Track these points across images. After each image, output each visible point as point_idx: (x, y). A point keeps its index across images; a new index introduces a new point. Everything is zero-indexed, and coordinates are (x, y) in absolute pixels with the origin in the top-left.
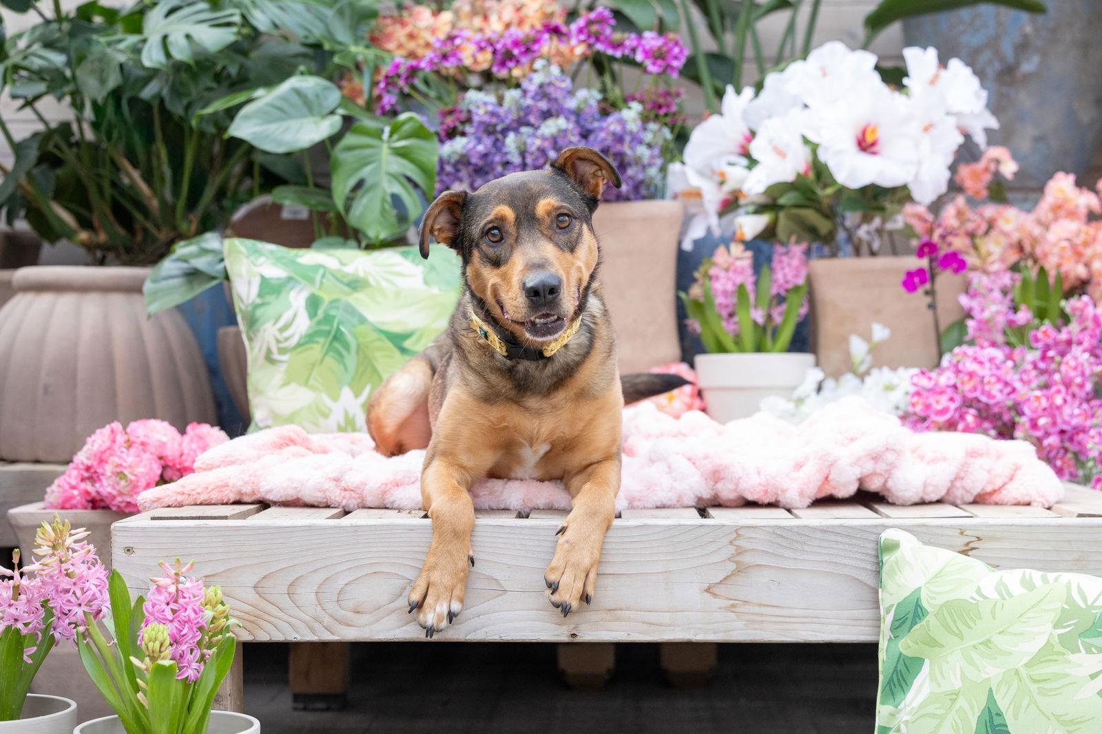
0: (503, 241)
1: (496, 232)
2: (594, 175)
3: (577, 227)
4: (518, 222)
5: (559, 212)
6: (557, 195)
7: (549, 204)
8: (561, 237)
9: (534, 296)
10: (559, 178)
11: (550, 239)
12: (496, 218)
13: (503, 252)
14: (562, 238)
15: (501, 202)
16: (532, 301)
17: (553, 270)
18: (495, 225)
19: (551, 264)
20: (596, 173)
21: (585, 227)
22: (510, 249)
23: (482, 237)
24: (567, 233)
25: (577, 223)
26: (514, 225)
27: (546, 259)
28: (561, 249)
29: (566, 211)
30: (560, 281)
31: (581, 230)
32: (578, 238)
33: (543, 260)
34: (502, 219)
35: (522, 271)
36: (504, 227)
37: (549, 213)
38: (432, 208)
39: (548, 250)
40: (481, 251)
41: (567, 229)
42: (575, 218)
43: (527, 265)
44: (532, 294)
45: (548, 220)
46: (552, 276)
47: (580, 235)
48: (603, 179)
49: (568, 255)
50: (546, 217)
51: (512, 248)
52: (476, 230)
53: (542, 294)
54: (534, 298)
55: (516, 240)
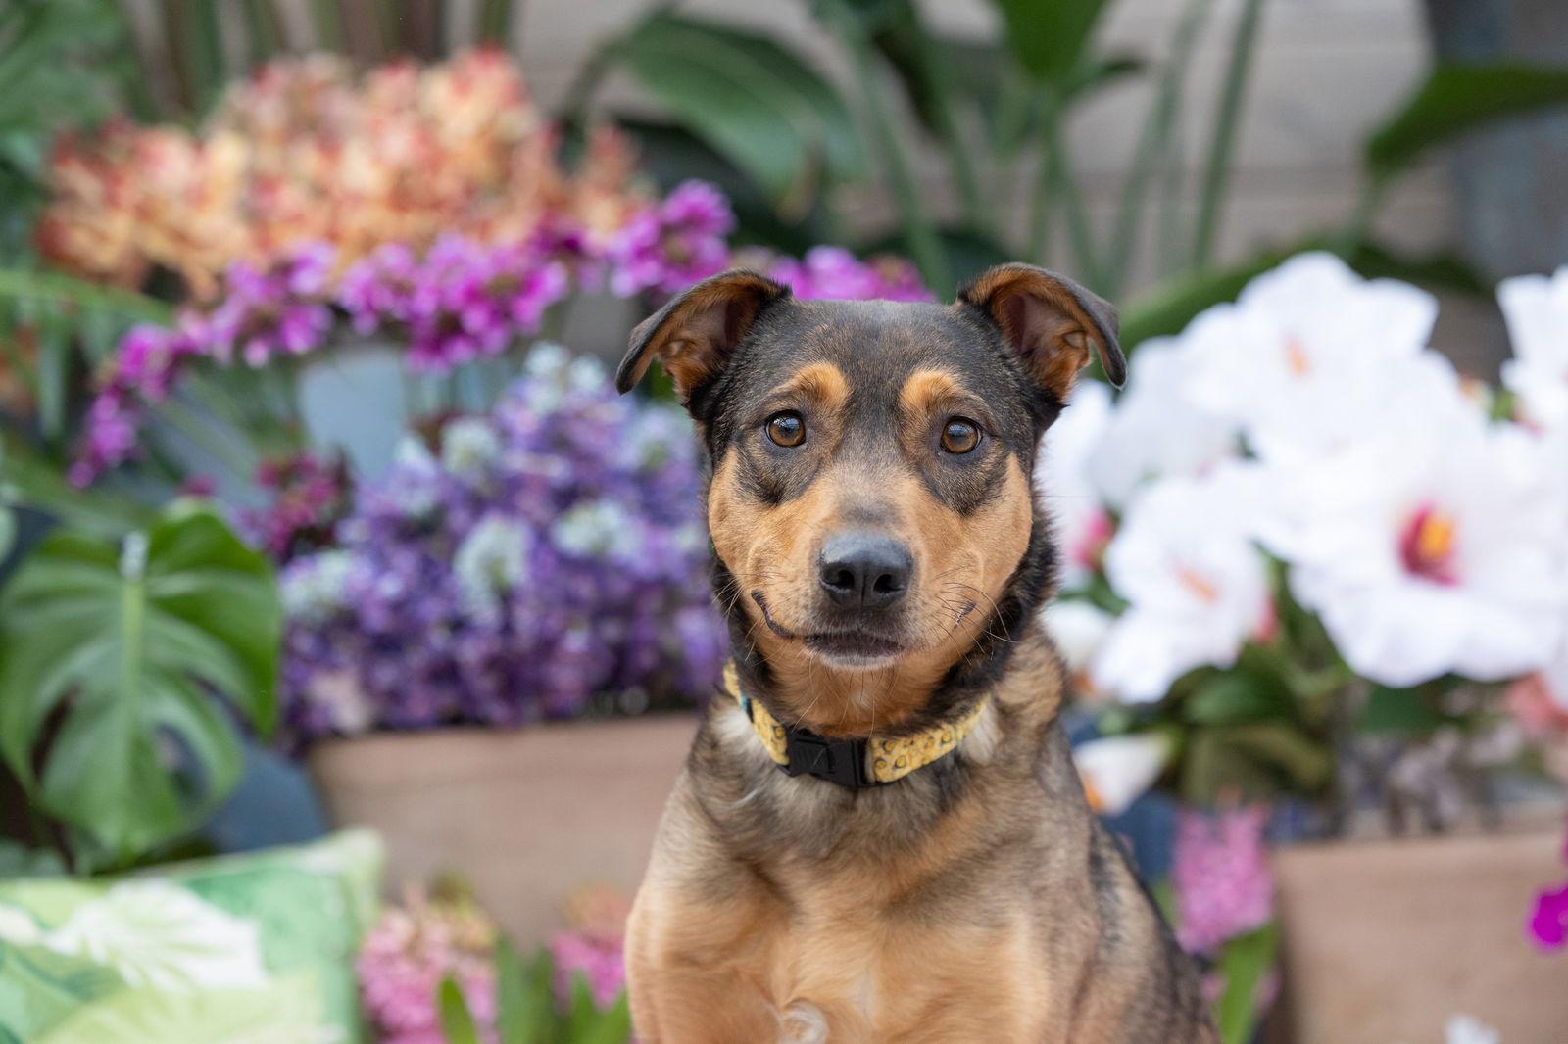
0: (803, 446)
1: (792, 422)
2: (1064, 341)
3: (992, 459)
4: (853, 410)
5: (955, 410)
6: (964, 370)
7: (937, 381)
8: (946, 470)
9: (840, 584)
10: (973, 328)
11: (919, 467)
12: (803, 388)
13: (796, 470)
14: (947, 474)
15: (825, 353)
16: (831, 594)
17: (899, 535)
18: (795, 406)
19: (898, 521)
20: (1069, 338)
21: (1012, 462)
22: (814, 466)
23: (755, 425)
24: (963, 465)
25: (992, 451)
26: (841, 415)
27: (891, 507)
28: (940, 497)
29: (973, 415)
30: (910, 565)
31: (1001, 463)
32: (988, 483)
33: (883, 507)
34: (815, 393)
35: (826, 520)
36: (815, 414)
37: (931, 404)
38: (703, 289)
39: (905, 490)
40: (745, 457)
41: (964, 458)
42: (993, 435)
43: (841, 508)
44: (837, 579)
45: (922, 422)
46: (894, 546)
47: (996, 478)
48: (1085, 357)
49: (951, 518)
50: (923, 411)
51: (820, 466)
52: (746, 409)
53: (860, 582)
54: (840, 591)
55: (836, 450)
